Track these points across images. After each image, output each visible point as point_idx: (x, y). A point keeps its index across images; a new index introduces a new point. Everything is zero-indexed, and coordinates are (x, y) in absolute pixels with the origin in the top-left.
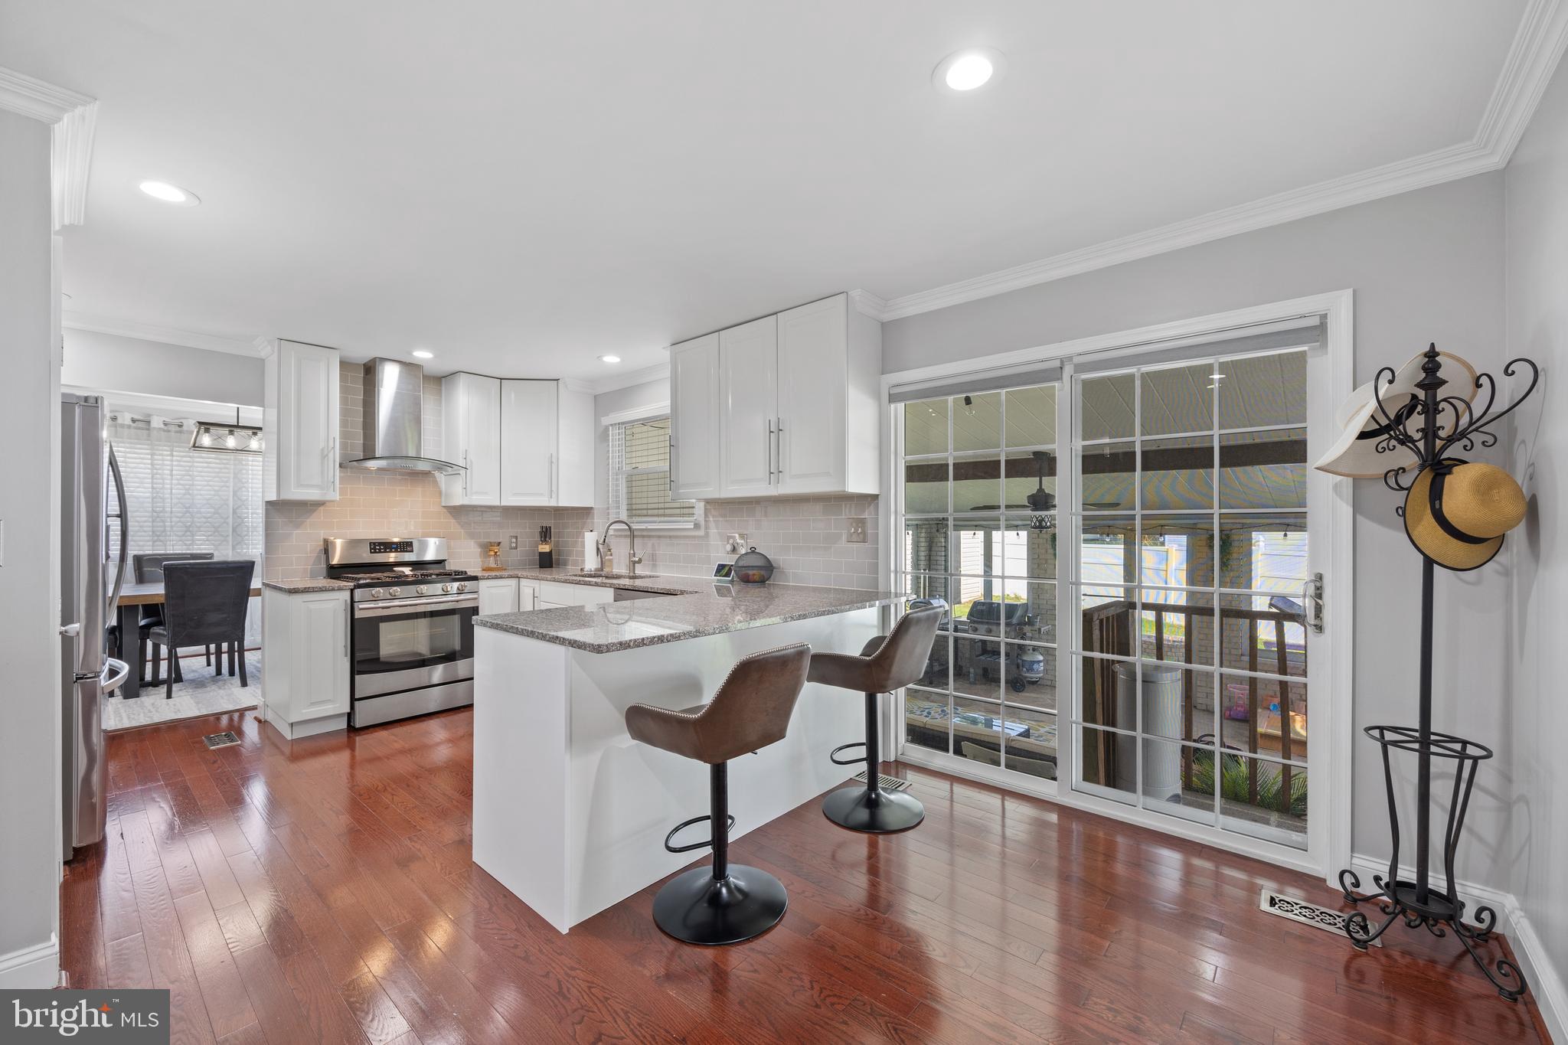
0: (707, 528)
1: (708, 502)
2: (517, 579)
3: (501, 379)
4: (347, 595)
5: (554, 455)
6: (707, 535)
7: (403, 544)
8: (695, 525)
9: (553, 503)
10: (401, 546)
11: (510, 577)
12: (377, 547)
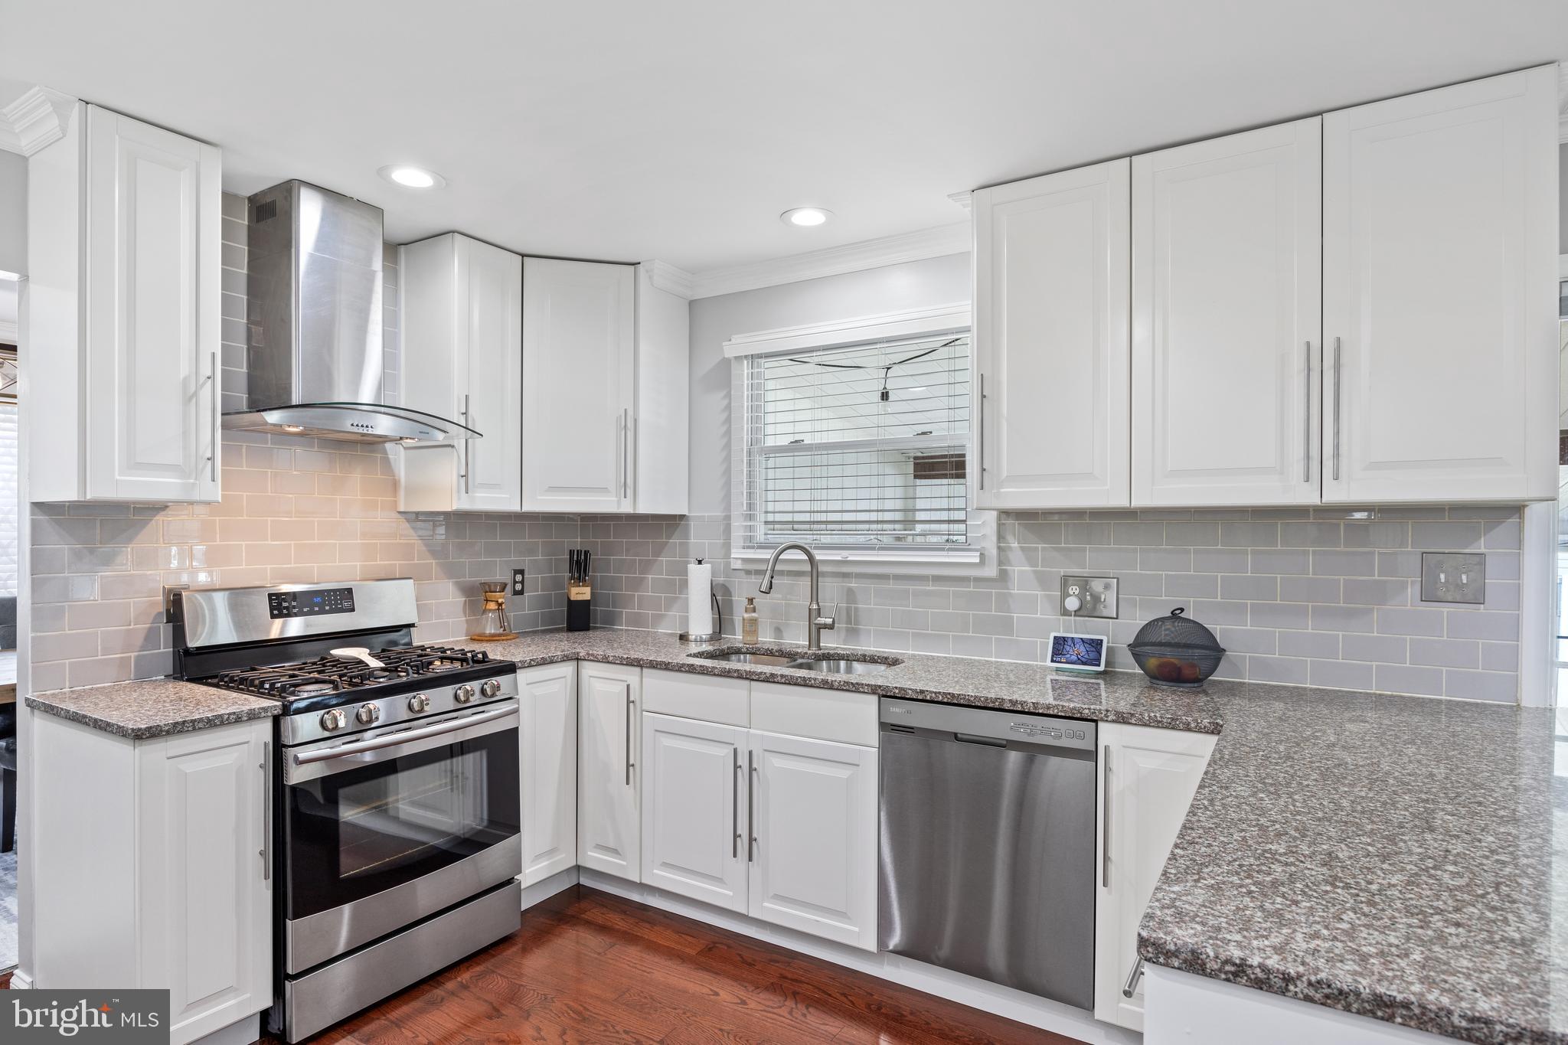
0: (1004, 562)
1: (1005, 514)
2: (574, 664)
3: (523, 256)
4: (263, 731)
5: (630, 413)
6: (1003, 576)
7: (335, 596)
8: (982, 555)
9: (626, 507)
10: (330, 600)
11: (566, 659)
12: (285, 604)
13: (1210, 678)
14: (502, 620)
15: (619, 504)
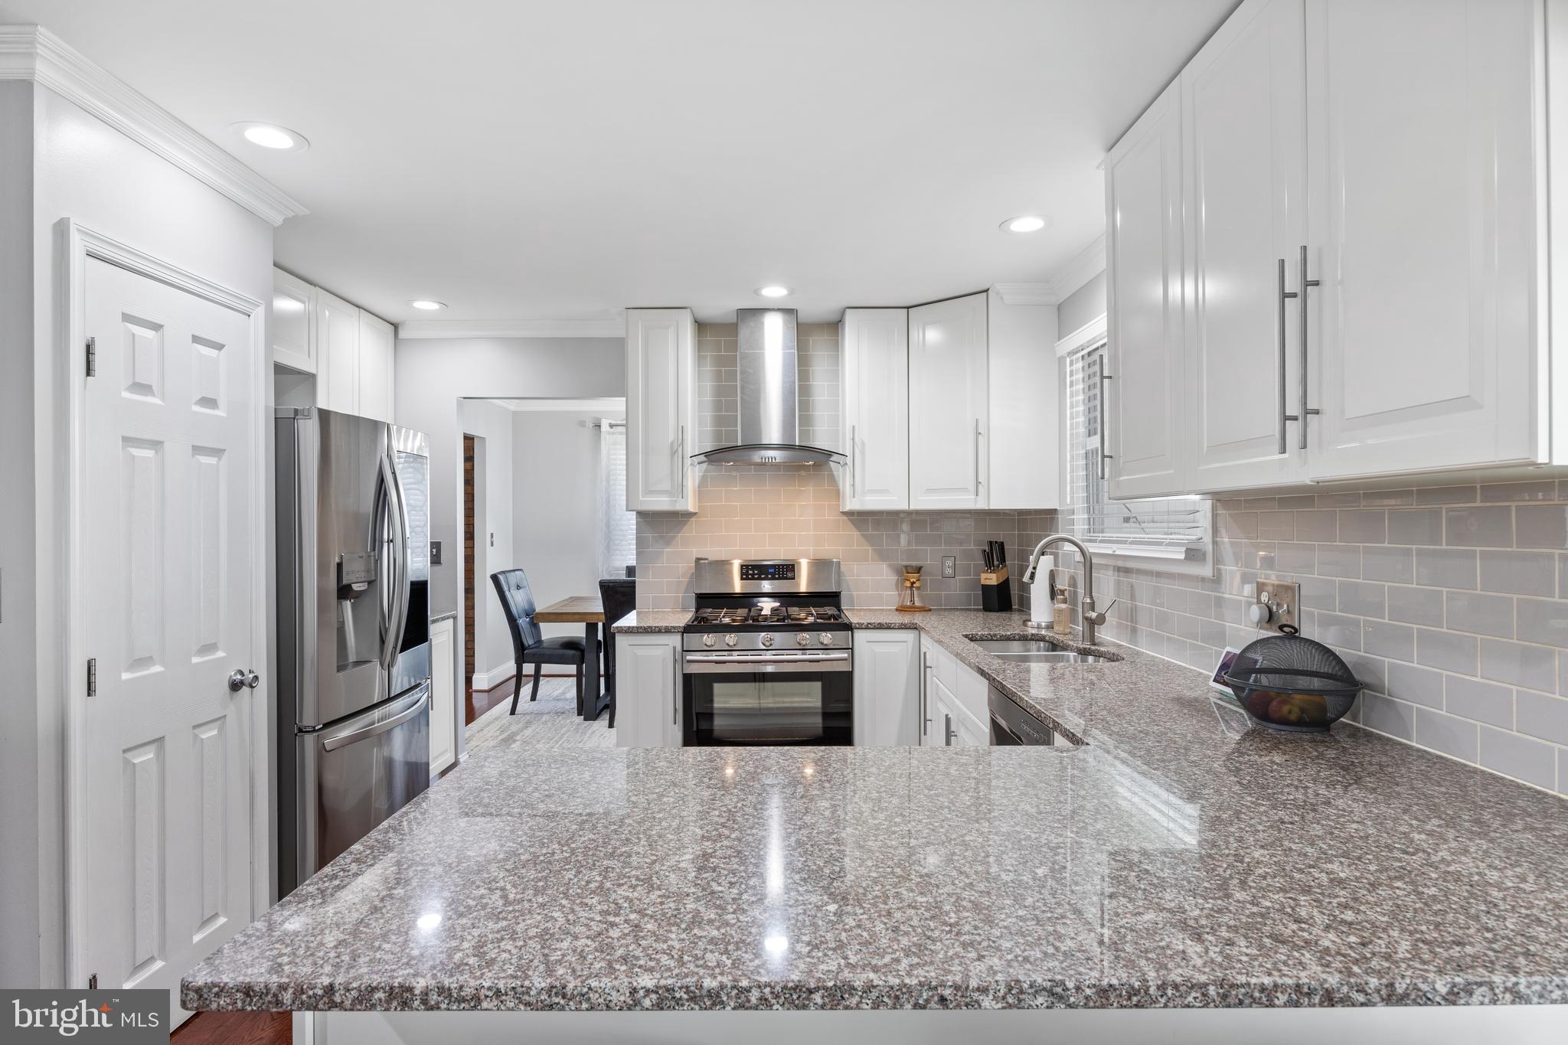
0: (1217, 560)
1: (1224, 500)
2: (916, 632)
3: (908, 308)
5: (983, 421)
6: (1218, 577)
7: (783, 568)
8: (1190, 551)
9: (981, 505)
10: (779, 571)
11: (903, 627)
12: (751, 572)
13: (1342, 719)
14: (912, 595)
15: (976, 502)
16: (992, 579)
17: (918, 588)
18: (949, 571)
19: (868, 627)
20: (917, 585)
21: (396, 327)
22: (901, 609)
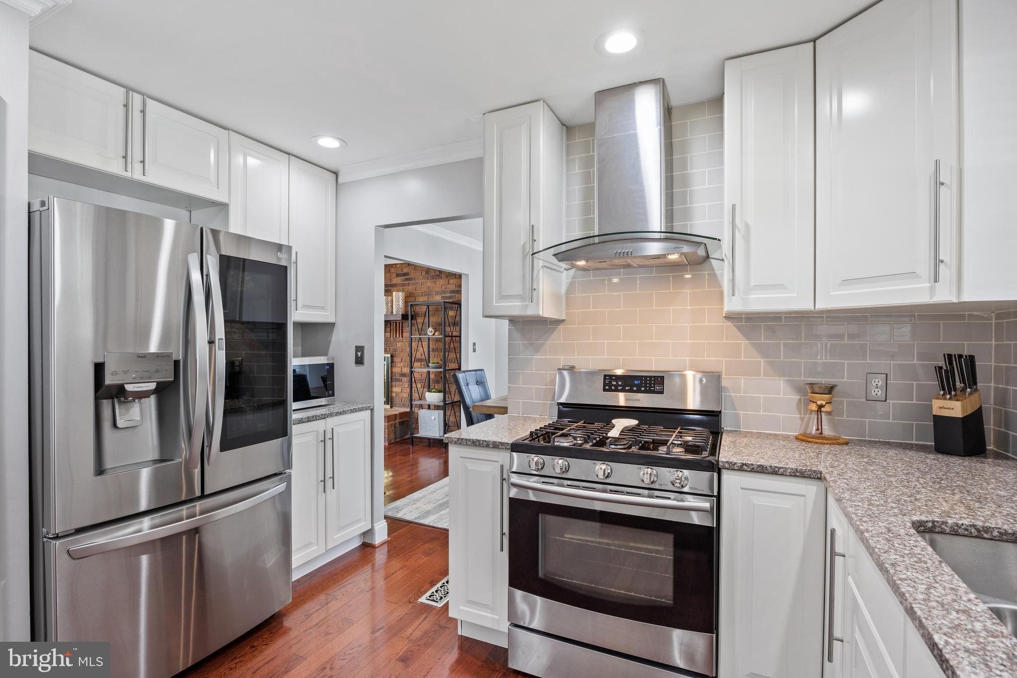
2: (822, 486)
7: (650, 380)
9: (945, 295)
10: (646, 384)
11: (798, 474)
12: (614, 383)
14: (820, 422)
15: (932, 291)
16: (955, 409)
17: (829, 413)
18: (879, 393)
19: (742, 468)
20: (827, 408)
21: (336, 174)
22: (804, 438)
